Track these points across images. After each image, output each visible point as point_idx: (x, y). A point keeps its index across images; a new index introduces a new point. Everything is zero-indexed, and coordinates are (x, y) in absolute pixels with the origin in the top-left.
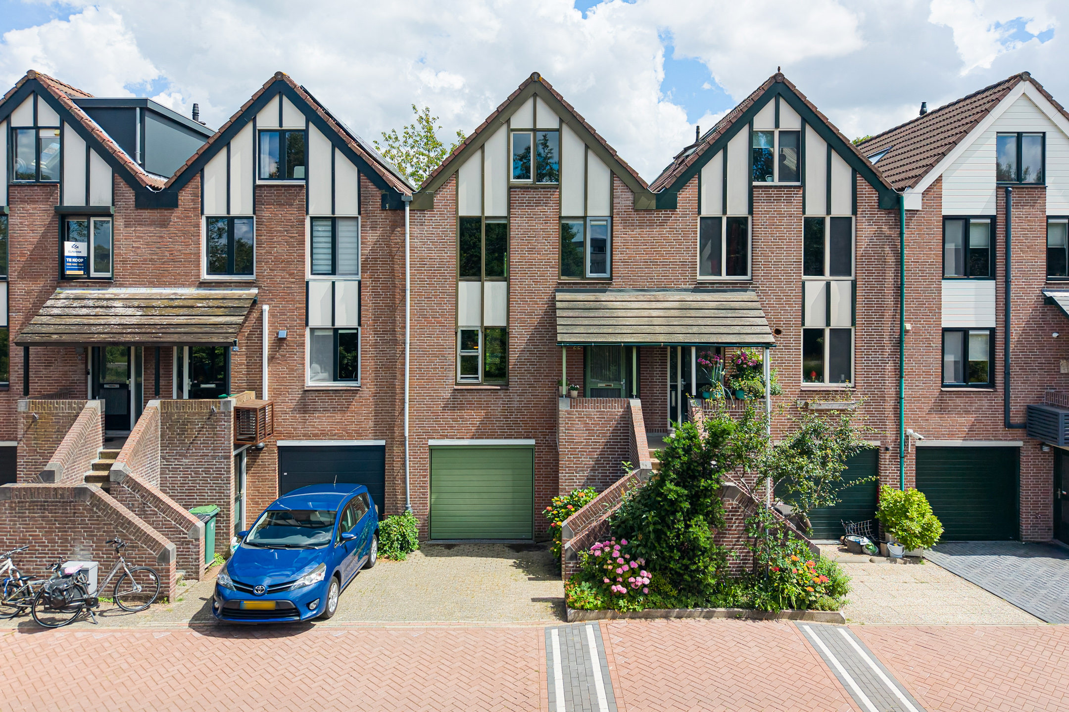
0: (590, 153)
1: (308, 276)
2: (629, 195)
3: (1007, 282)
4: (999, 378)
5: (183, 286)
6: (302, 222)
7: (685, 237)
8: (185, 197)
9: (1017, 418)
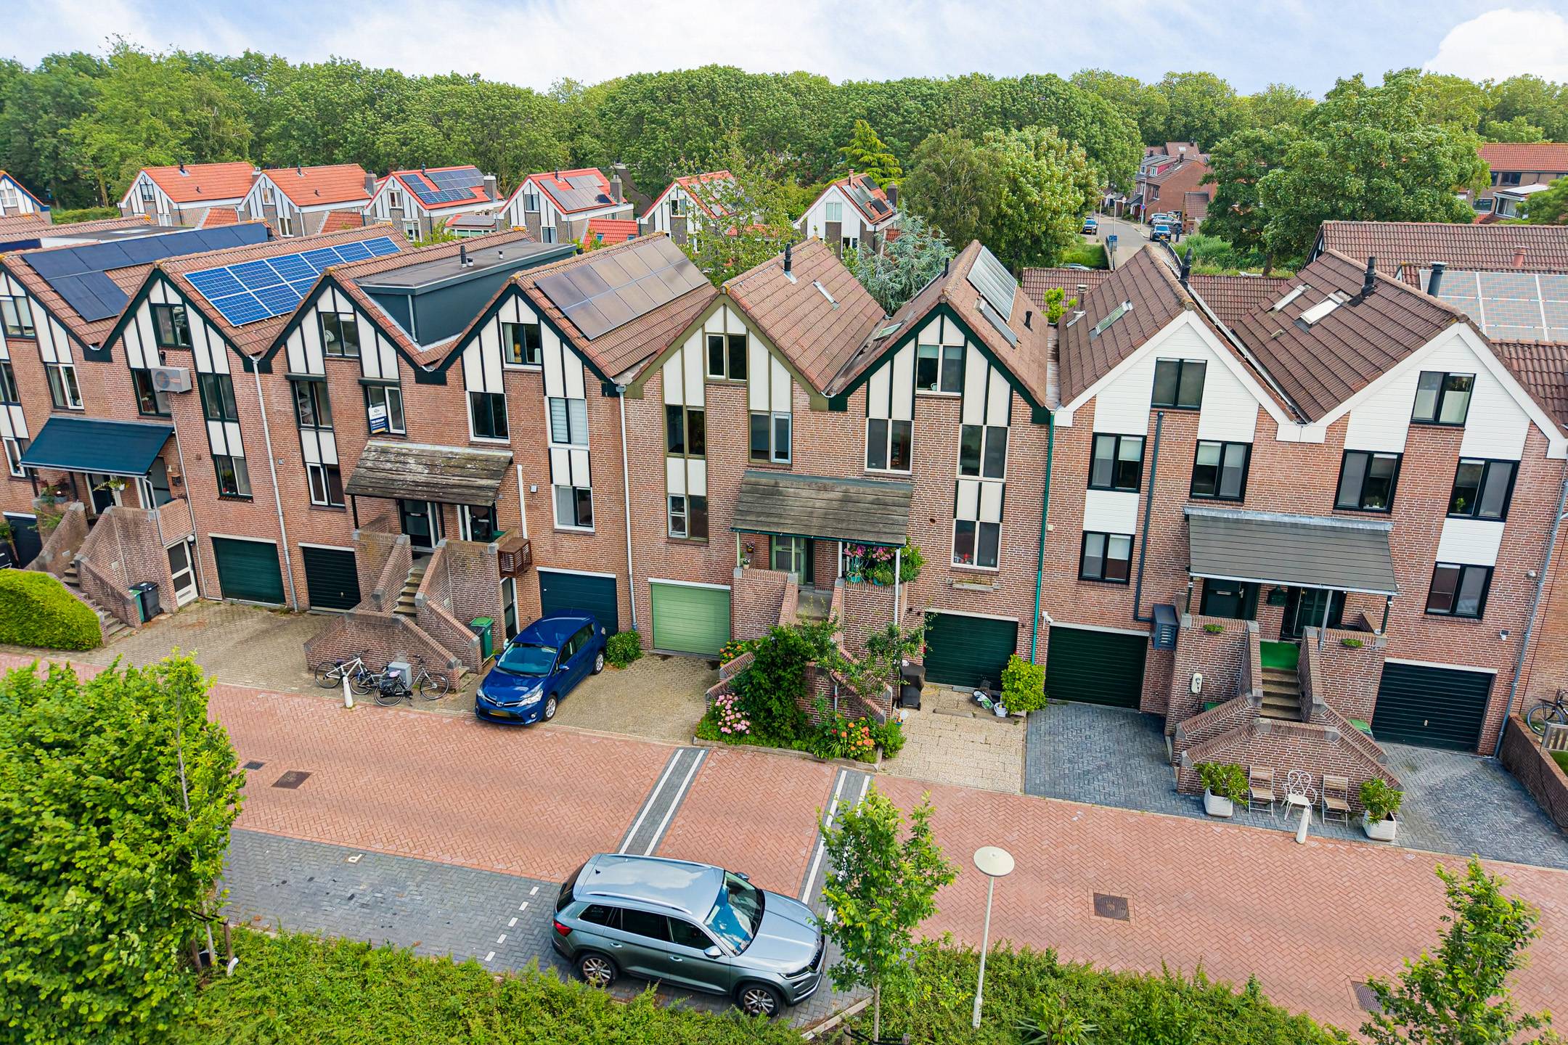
0: (773, 359)
1: (551, 444)
2: (807, 397)
3: (1150, 497)
4: (1133, 578)
5: (458, 445)
6: (543, 401)
7: (855, 435)
8: (451, 374)
9: (1144, 614)
